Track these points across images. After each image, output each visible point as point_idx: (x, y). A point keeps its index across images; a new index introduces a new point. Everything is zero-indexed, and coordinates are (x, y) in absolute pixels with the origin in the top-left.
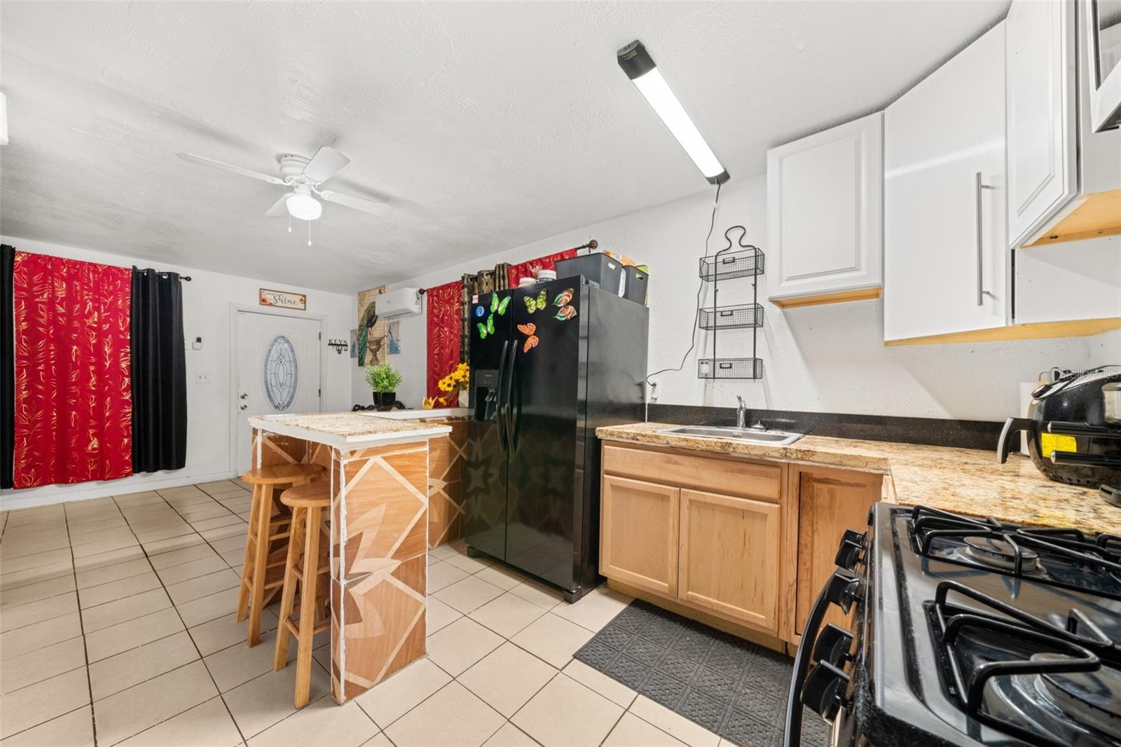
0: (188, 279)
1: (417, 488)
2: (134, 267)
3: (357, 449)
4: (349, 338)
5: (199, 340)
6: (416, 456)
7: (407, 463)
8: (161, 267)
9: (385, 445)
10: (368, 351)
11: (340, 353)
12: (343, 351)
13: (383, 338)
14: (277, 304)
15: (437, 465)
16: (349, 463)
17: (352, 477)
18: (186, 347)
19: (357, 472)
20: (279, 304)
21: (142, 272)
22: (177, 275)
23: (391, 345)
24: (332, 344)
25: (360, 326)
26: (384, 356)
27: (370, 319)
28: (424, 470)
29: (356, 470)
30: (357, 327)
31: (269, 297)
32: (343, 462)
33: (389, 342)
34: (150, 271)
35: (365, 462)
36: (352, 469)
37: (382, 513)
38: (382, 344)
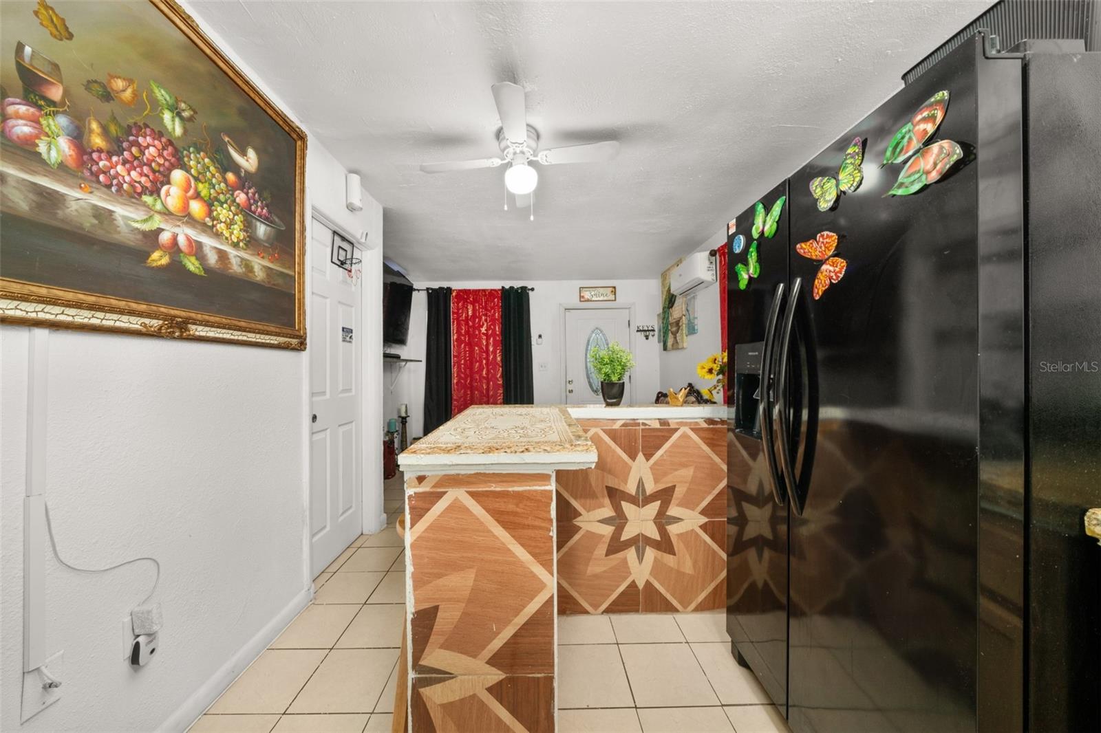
0: (532, 289)
1: (534, 555)
2: (503, 287)
3: (427, 474)
4: (657, 322)
5: (540, 336)
6: (529, 499)
7: (511, 507)
8: (517, 284)
9: (473, 472)
10: (670, 334)
11: (647, 339)
12: (650, 337)
13: (681, 318)
14: (593, 299)
15: (689, 489)
16: (415, 493)
17: (421, 516)
18: (533, 343)
19: (429, 510)
20: (594, 299)
21: (507, 290)
22: (526, 287)
23: (689, 324)
24: (641, 331)
25: (663, 309)
26: (682, 338)
27: (670, 300)
28: (547, 526)
29: (426, 506)
30: (661, 311)
31: (587, 295)
32: (409, 491)
33: (687, 322)
34: (512, 288)
35: (440, 495)
36: (421, 504)
37: (470, 583)
38: (680, 324)
